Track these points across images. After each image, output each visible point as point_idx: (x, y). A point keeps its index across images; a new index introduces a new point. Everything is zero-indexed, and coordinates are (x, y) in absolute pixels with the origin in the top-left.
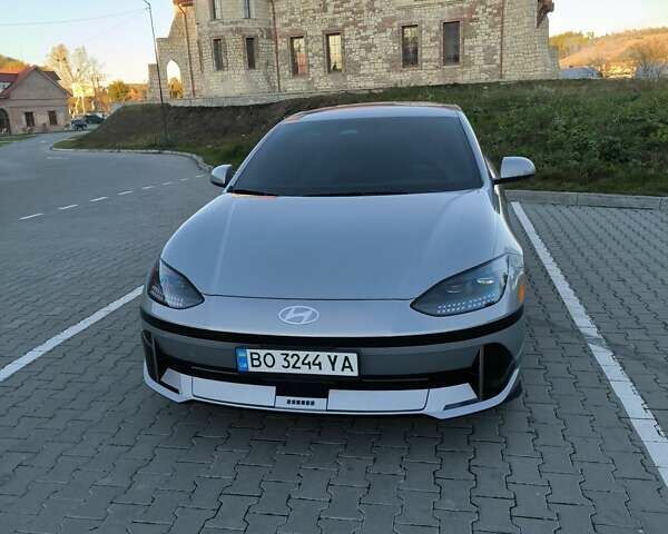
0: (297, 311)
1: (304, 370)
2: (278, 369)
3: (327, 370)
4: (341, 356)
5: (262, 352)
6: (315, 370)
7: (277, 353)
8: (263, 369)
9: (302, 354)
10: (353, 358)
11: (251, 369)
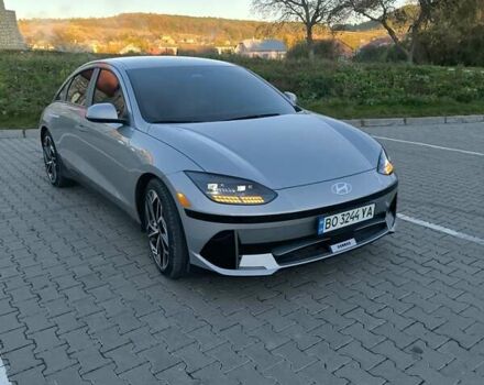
0: (339, 186)
1: (351, 222)
2: (339, 226)
3: (361, 219)
4: (368, 207)
5: (332, 217)
6: (356, 221)
7: (339, 216)
8: (332, 228)
9: (351, 212)
10: (373, 206)
11: (325, 231)
